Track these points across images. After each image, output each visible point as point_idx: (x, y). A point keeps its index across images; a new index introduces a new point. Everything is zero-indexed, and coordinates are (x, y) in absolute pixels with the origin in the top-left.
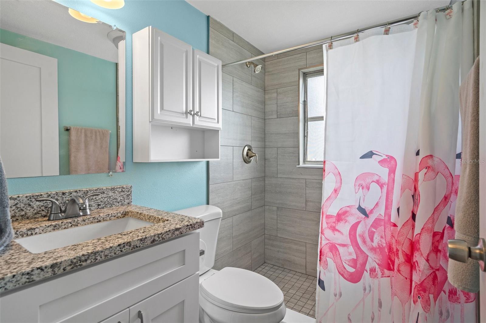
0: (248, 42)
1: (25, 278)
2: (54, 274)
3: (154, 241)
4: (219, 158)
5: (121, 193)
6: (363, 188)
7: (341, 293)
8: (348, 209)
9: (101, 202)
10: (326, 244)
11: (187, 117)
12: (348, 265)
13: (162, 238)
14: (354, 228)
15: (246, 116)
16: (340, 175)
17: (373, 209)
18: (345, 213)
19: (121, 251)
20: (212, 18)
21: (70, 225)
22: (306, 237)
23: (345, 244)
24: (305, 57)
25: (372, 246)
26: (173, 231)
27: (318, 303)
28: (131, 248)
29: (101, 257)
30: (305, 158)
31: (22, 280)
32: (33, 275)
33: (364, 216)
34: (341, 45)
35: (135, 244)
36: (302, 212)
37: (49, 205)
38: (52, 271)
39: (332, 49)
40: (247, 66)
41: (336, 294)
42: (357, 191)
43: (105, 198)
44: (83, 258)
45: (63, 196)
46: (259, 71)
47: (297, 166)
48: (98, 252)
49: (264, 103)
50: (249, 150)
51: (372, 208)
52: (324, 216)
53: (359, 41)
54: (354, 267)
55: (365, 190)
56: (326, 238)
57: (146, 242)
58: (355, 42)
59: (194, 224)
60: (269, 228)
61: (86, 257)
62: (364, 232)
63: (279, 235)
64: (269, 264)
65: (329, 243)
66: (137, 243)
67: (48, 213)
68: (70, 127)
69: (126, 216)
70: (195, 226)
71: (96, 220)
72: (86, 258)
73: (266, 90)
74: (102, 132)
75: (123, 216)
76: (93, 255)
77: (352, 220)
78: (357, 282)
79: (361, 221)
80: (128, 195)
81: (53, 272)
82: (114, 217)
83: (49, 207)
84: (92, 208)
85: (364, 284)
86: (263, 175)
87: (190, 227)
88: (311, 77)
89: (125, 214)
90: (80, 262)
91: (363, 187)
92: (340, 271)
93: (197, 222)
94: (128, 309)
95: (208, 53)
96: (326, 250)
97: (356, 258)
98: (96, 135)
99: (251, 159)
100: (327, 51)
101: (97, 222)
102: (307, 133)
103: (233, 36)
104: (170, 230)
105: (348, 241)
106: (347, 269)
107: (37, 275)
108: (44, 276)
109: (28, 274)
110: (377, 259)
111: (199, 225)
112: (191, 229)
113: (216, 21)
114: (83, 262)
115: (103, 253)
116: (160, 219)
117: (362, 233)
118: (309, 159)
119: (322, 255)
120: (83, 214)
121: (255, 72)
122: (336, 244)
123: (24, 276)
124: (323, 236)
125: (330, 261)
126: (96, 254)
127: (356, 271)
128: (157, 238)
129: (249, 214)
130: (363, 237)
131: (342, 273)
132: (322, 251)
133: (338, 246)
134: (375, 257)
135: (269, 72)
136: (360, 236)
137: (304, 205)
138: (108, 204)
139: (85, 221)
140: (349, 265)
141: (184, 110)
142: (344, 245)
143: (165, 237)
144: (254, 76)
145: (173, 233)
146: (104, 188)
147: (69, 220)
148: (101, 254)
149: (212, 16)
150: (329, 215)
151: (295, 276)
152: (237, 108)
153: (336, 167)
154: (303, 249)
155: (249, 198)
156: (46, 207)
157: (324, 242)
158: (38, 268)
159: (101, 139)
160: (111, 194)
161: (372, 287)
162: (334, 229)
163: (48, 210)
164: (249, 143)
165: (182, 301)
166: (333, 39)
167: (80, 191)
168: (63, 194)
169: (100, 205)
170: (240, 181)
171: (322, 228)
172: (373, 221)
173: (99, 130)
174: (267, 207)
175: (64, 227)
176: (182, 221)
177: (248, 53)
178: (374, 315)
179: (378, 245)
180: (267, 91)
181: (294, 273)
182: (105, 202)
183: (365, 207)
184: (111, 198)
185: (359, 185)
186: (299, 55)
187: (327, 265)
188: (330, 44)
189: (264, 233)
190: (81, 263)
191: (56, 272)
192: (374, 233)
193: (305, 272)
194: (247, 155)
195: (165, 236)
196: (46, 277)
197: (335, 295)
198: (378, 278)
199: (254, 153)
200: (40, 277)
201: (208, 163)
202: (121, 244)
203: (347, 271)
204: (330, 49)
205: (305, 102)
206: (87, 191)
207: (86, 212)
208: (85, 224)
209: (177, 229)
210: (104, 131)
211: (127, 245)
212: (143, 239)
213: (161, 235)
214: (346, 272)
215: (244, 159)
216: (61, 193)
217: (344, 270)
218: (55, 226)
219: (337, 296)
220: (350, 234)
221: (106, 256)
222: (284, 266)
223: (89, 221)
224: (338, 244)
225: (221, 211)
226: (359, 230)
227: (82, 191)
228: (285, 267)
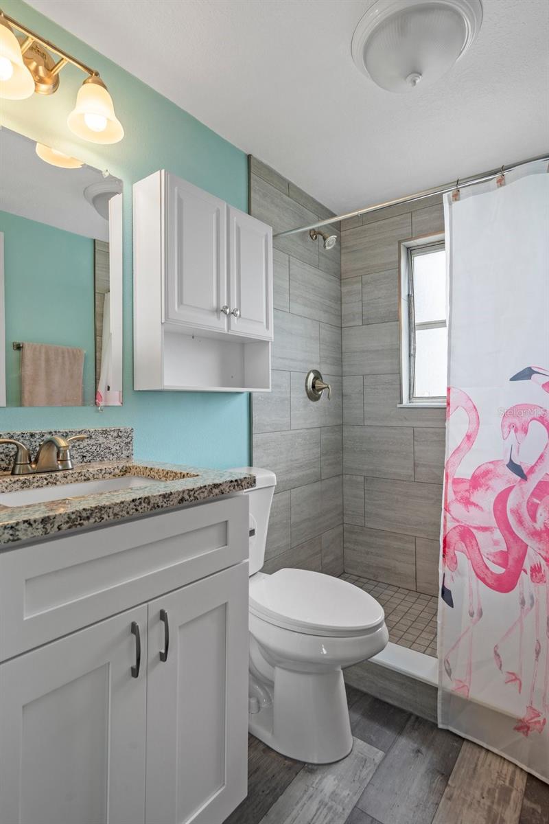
0: (312, 198)
1: (8, 533)
2: (45, 534)
3: (182, 500)
4: (269, 388)
5: (117, 439)
6: (516, 431)
7: (481, 610)
8: (491, 467)
9: (87, 451)
10: (454, 528)
11: (219, 318)
12: (493, 562)
13: (195, 497)
14: (502, 498)
15: (310, 321)
16: (476, 410)
17: (535, 465)
18: (486, 473)
19: (137, 510)
20: (255, 159)
21: (45, 482)
22: (415, 527)
23: (487, 526)
24: (409, 220)
25: (534, 528)
26: (210, 487)
27: (442, 628)
28: (150, 507)
29: (109, 516)
30: (412, 392)
31: (3, 536)
32: (18, 530)
33: (519, 478)
34: (474, 194)
35: (156, 502)
36: (408, 483)
37: (11, 452)
38: (43, 528)
39: (459, 200)
40: (312, 238)
41: (473, 613)
42: (505, 436)
43: (93, 445)
44: (84, 514)
45: (32, 440)
46: (332, 247)
47: (399, 406)
48: (104, 508)
49: (339, 300)
50: (315, 378)
51: (533, 465)
52: (449, 481)
53: (505, 185)
54: (504, 565)
55: (520, 434)
56: (453, 518)
57: (171, 500)
58: (498, 187)
59: (240, 480)
60: (350, 513)
61: (88, 512)
62: (519, 505)
63: (369, 525)
64: (351, 574)
65: (460, 526)
66: (158, 500)
67: (10, 464)
68: (23, 344)
69: (128, 474)
70: (243, 484)
71: (83, 478)
72: (88, 515)
73: (342, 278)
74: (73, 352)
75: (122, 473)
76: (97, 511)
77: (499, 486)
78: (508, 592)
79: (514, 486)
80: (127, 444)
81: (44, 530)
82: (110, 474)
83: (11, 454)
84: (75, 461)
85: (521, 593)
86: (339, 422)
87: (236, 484)
88: (419, 254)
89: (125, 471)
90: (81, 520)
91: (516, 428)
92: (479, 572)
93: (245, 478)
94: (146, 604)
95: (249, 212)
96: (454, 538)
97: (506, 550)
98: (63, 357)
99: (320, 393)
100: (450, 204)
101: (85, 480)
102: (415, 349)
103: (288, 187)
104: (205, 486)
105: (493, 522)
106: (491, 569)
107: (24, 532)
108: (32, 533)
109: (12, 527)
110: (543, 550)
111: (248, 483)
112: (236, 487)
113: (260, 163)
114: (84, 520)
115: (111, 510)
116: (184, 476)
117: (516, 506)
118: (418, 393)
119: (447, 546)
120: (64, 466)
121: (325, 247)
122: (471, 526)
123: (6, 531)
124: (448, 514)
125: (462, 558)
126: (101, 510)
127: (508, 572)
128: (187, 497)
129: (317, 486)
130: (518, 513)
131: (482, 575)
132: (447, 539)
133: (474, 531)
134: (540, 547)
135: (346, 248)
136: (512, 511)
137: (411, 472)
138: (97, 455)
139: (66, 477)
140: (495, 561)
141: (215, 304)
142: (485, 529)
143: (198, 497)
144: (323, 255)
145: (211, 492)
146: (92, 430)
147: (44, 475)
148: (108, 510)
149: (255, 155)
150: (459, 479)
151: (397, 595)
152: (297, 308)
153: (469, 397)
154: (412, 547)
155: (316, 460)
156: (7, 456)
157: (450, 525)
158: (25, 522)
159: (70, 363)
160: (101, 439)
161: (535, 598)
162: (467, 502)
163: (10, 461)
164: (316, 367)
165: (223, 605)
166: (461, 184)
167: (55, 432)
168: (32, 435)
169: (85, 457)
170: (302, 431)
171: (446, 500)
172: (534, 487)
173: (68, 349)
174: (347, 477)
175: (36, 484)
176: (221, 477)
177: (311, 216)
178: (540, 646)
179: (545, 526)
180: (345, 281)
181: (395, 589)
182: (93, 453)
183: (521, 462)
184: (102, 446)
185: (510, 426)
186: (398, 219)
187: (456, 563)
188: (455, 193)
189: (341, 522)
190: (81, 522)
191: (49, 531)
192: (536, 506)
193: (414, 588)
194: (313, 387)
195: (199, 494)
196: (35, 536)
197: (472, 615)
198: (545, 582)
199: (325, 384)
200: (27, 535)
201: (250, 394)
202: (136, 499)
203: (492, 573)
204: (456, 200)
205: (410, 298)
206: (66, 433)
207: (67, 465)
208: (67, 483)
209: (216, 486)
210: (75, 351)
211: (144, 502)
212: (167, 496)
213: (193, 492)
214: (489, 575)
215: (307, 393)
216: (28, 434)
217: (486, 571)
218: (24, 483)
219: (475, 615)
220: (495, 510)
221: (115, 515)
222: (377, 578)
223: (72, 478)
224: (475, 528)
225: (274, 475)
226: (511, 503)
227: (59, 432)
228: (380, 579)
